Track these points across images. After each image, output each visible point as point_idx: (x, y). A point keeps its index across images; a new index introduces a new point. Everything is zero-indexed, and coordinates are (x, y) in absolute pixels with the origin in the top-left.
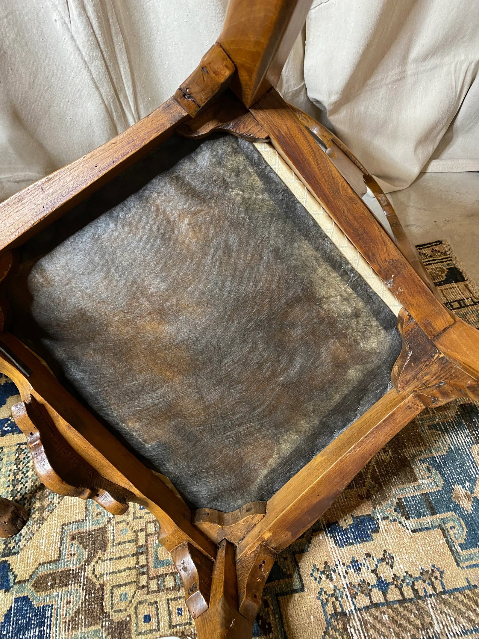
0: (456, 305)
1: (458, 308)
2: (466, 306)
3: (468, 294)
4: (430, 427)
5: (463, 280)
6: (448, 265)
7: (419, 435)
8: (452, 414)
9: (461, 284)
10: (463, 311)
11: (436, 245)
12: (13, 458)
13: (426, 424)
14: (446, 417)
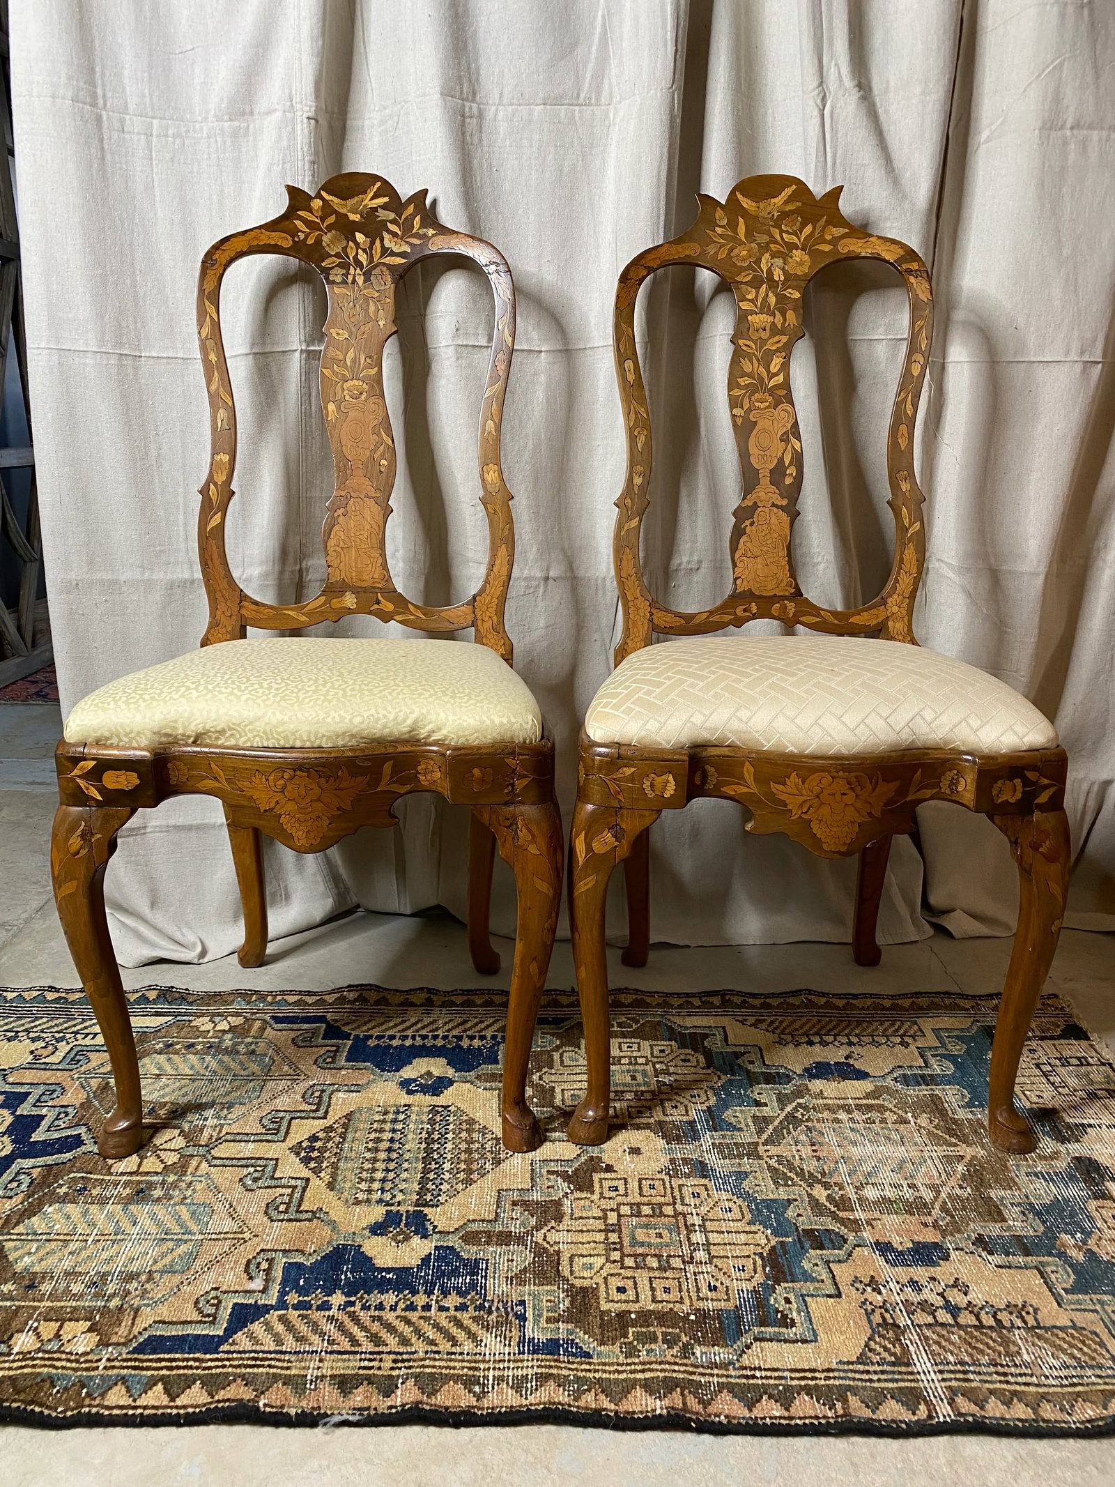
0: (1075, 1062)
1: (1077, 1065)
2: (1089, 1064)
3: (1094, 1054)
4: (1028, 1174)
5: (1088, 1039)
6: (1066, 1021)
7: (1012, 1179)
8: (1061, 1165)
9: (1084, 1043)
10: (1083, 1069)
11: (1048, 998)
12: (425, 1118)
13: (1024, 1170)
14: (1051, 1167)
